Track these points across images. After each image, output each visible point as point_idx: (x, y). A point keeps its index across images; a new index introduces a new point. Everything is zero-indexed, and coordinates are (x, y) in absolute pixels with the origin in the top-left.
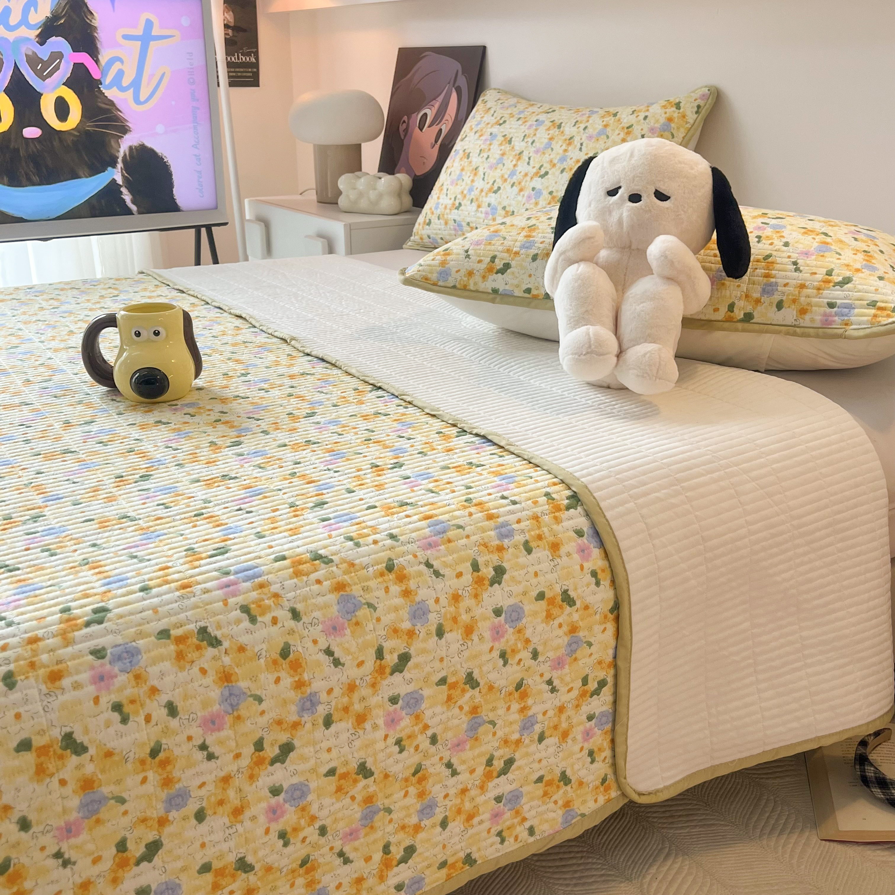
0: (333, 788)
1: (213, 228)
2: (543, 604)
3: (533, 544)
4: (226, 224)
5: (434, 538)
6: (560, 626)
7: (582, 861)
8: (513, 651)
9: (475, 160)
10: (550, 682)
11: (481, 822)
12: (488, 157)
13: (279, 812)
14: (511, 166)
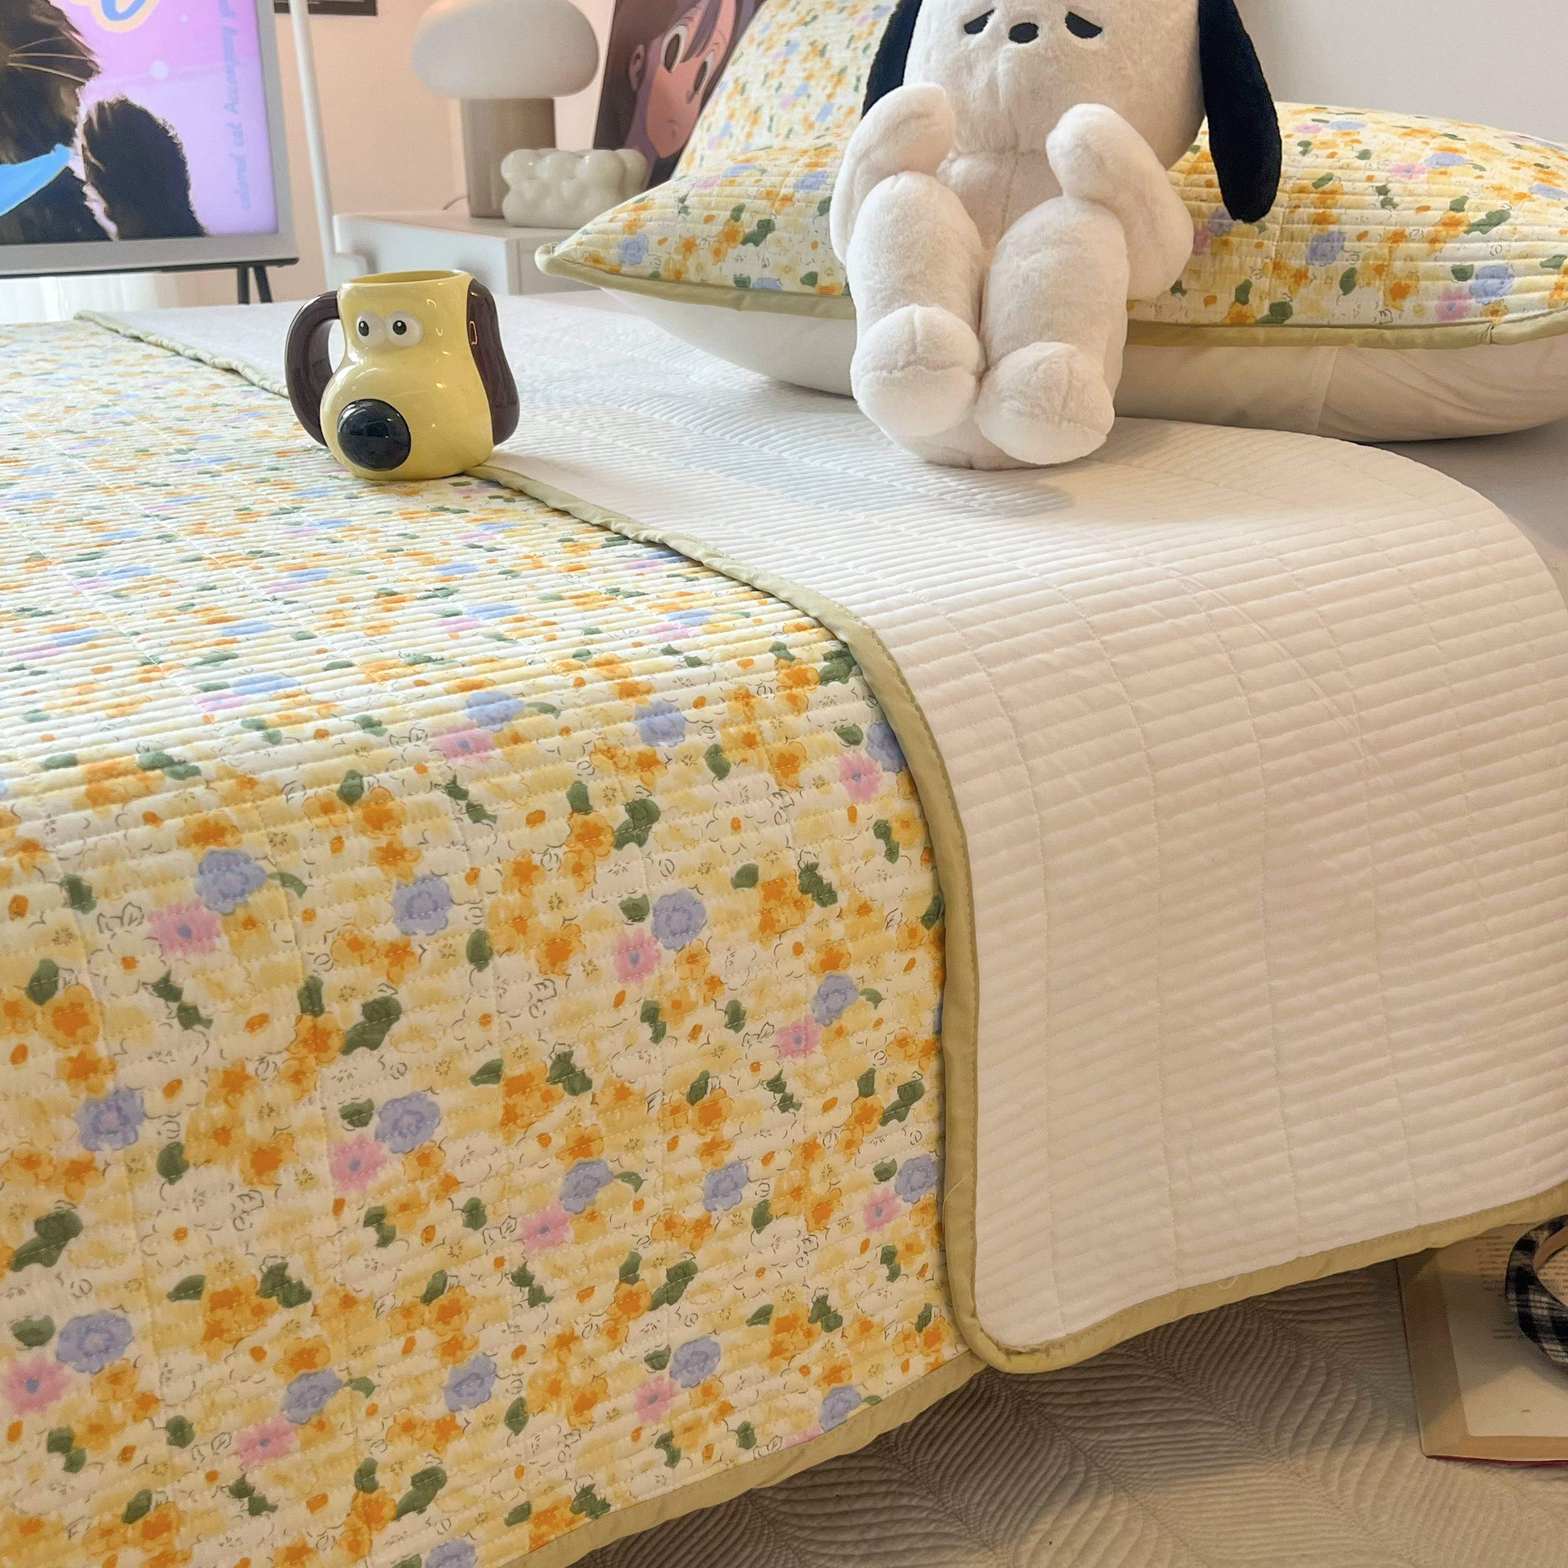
0: (199, 1327)
1: (270, 271)
2: (752, 896)
3: (730, 756)
4: (293, 261)
5: (478, 731)
6: (798, 949)
7: (887, 1503)
8: (677, 1005)
9: (756, 93)
10: (776, 1085)
11: (614, 1415)
12: (780, 86)
13: (43, 1386)
14: (823, 99)
